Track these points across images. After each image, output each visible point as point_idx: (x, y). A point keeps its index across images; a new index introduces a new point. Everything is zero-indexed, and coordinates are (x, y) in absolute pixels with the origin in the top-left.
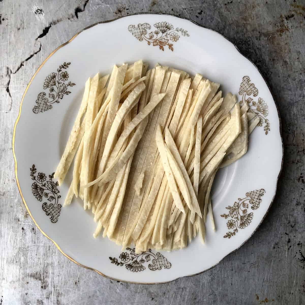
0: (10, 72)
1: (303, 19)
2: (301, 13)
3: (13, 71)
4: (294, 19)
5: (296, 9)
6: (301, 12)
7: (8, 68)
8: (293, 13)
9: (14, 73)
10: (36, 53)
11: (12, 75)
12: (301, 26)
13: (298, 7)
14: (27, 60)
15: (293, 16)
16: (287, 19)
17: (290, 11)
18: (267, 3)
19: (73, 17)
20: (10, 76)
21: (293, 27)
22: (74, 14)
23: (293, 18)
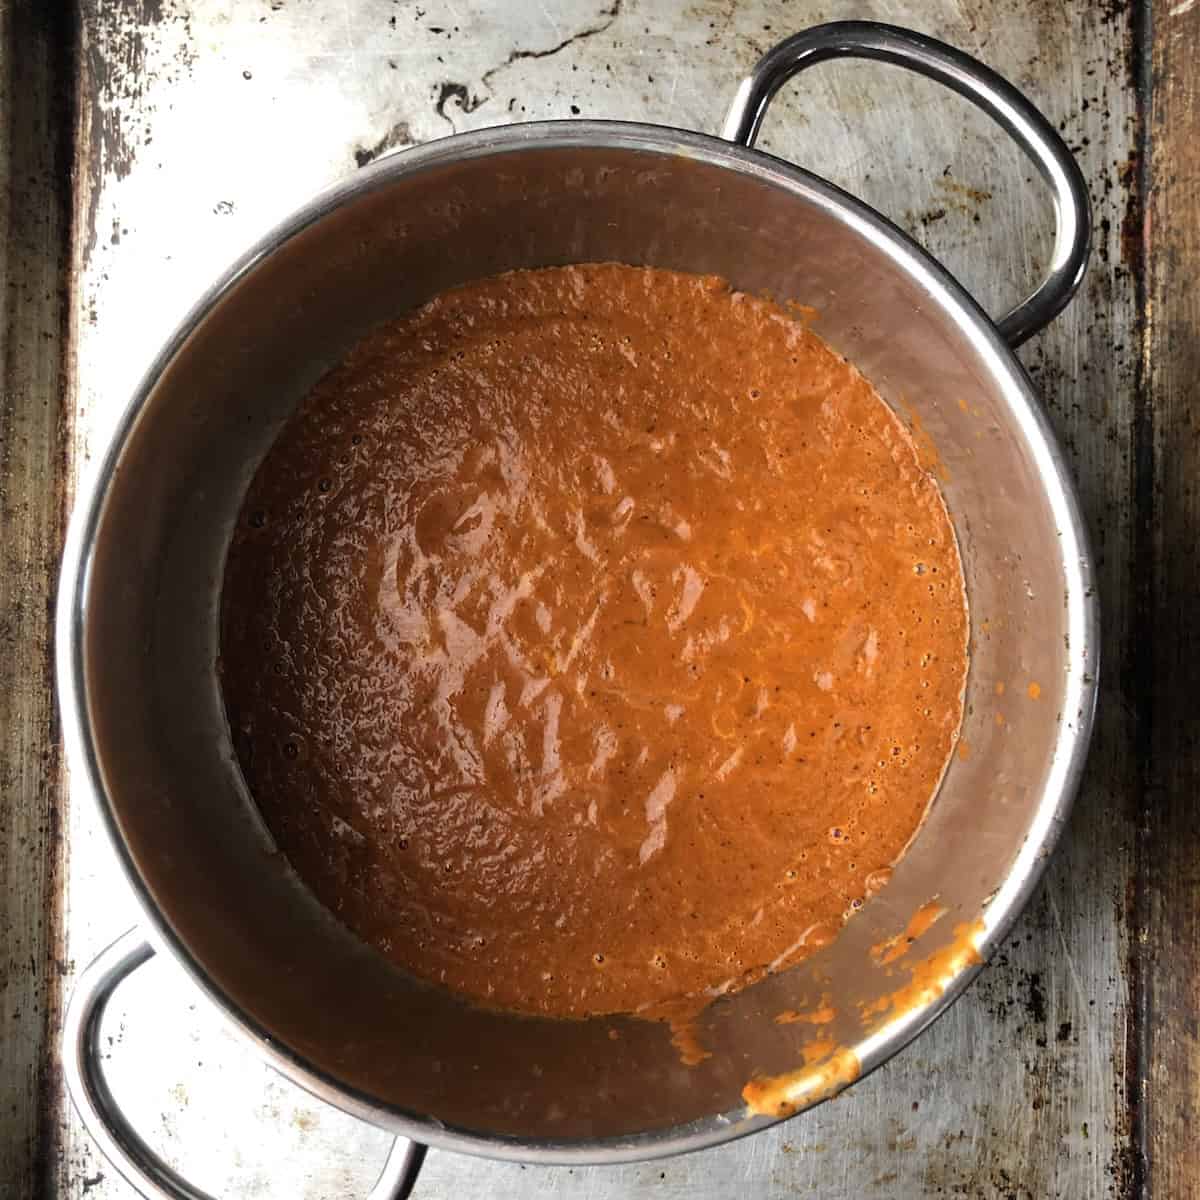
1: (969, 224)
2: (964, 207)
4: (946, 222)
5: (952, 194)
6: (965, 203)
8: (942, 205)
12: (964, 244)
13: (955, 188)
15: (941, 214)
16: (924, 221)
17: (934, 200)
18: (867, 177)
21: (942, 246)
23: (941, 220)
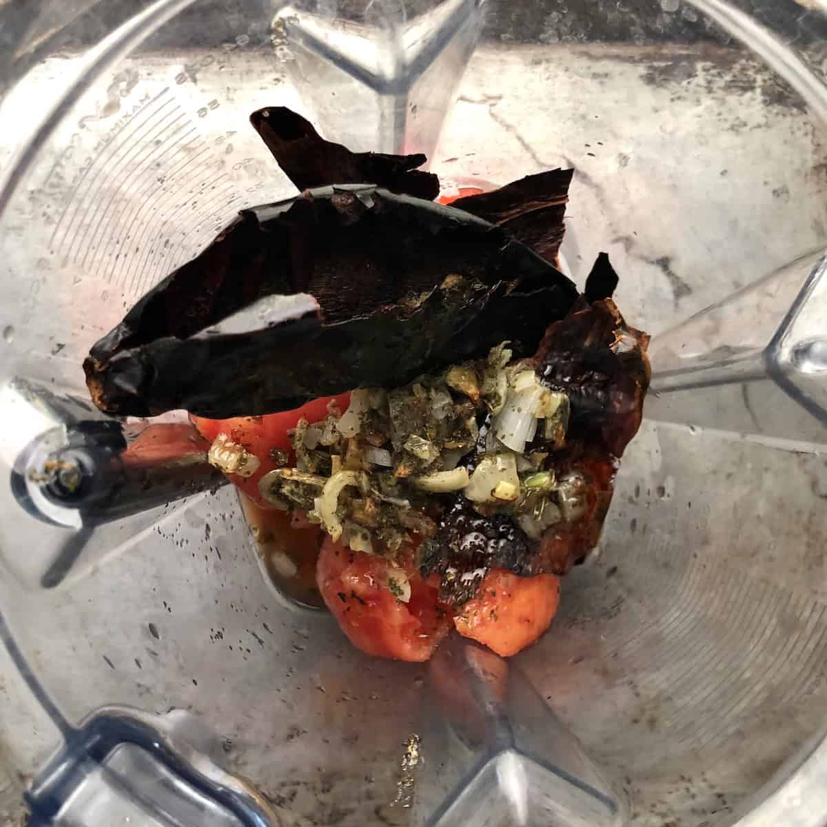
0: (492, 102)
3: (494, 110)
7: (500, 98)
9: (490, 111)
10: (534, 156)
11: (485, 107)
14: (519, 138)
19: (615, 232)
20: (484, 101)
22: (621, 234)
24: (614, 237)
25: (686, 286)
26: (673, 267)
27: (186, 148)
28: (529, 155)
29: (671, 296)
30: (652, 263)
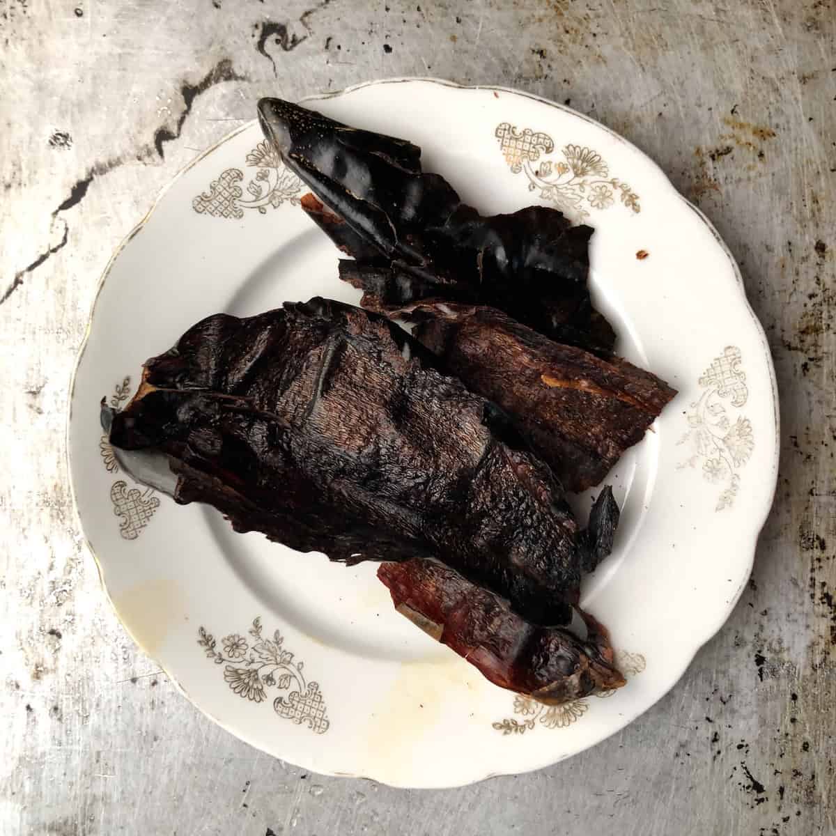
1: (754, 160)
2: (749, 144)
4: (732, 158)
5: (739, 132)
6: (750, 141)
8: (729, 142)
10: (54, 251)
12: (749, 178)
13: (742, 126)
14: (31, 268)
15: (728, 150)
16: (713, 157)
17: (722, 137)
18: (660, 114)
19: (149, 153)
21: (729, 181)
22: (152, 146)
23: (728, 156)
24: (156, 155)
25: (220, 64)
26: (195, 81)
27: (37, 676)
28: (52, 255)
29: (233, 84)
30: (189, 107)
